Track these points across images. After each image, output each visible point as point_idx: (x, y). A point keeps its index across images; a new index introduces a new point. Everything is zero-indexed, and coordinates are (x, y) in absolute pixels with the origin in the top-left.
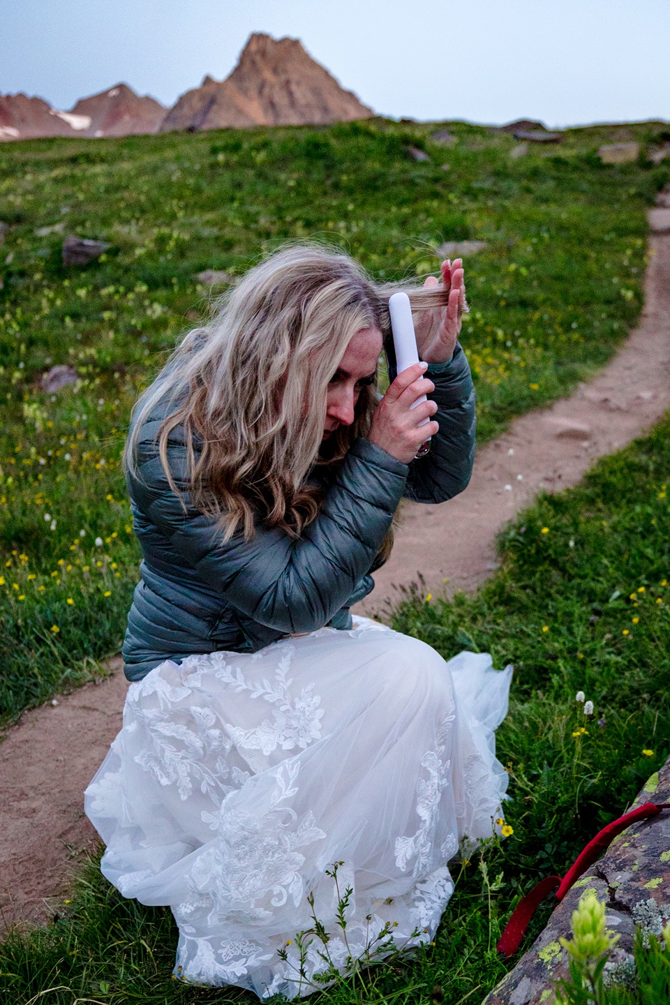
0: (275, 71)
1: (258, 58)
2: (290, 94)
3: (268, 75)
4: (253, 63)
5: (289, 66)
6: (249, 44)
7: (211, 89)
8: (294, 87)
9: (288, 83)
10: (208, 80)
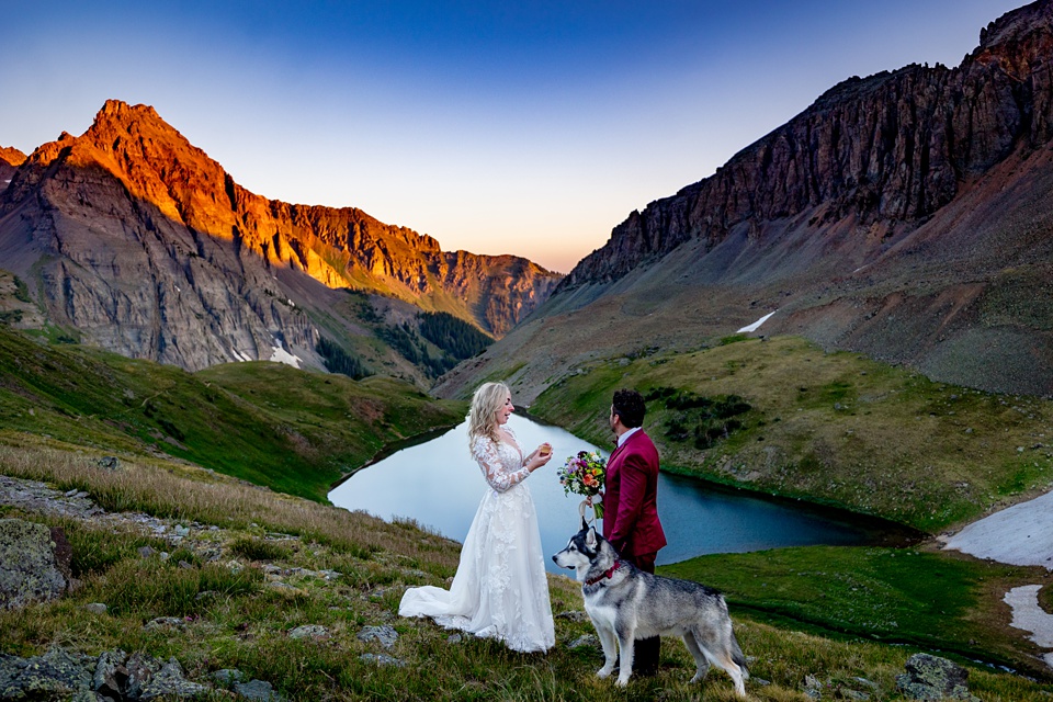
0: (129, 130)
1: (113, 120)
2: (144, 149)
3: (122, 133)
4: (109, 123)
5: (142, 127)
6: (104, 108)
7: (66, 143)
8: (146, 144)
9: (141, 139)
10: (63, 136)
